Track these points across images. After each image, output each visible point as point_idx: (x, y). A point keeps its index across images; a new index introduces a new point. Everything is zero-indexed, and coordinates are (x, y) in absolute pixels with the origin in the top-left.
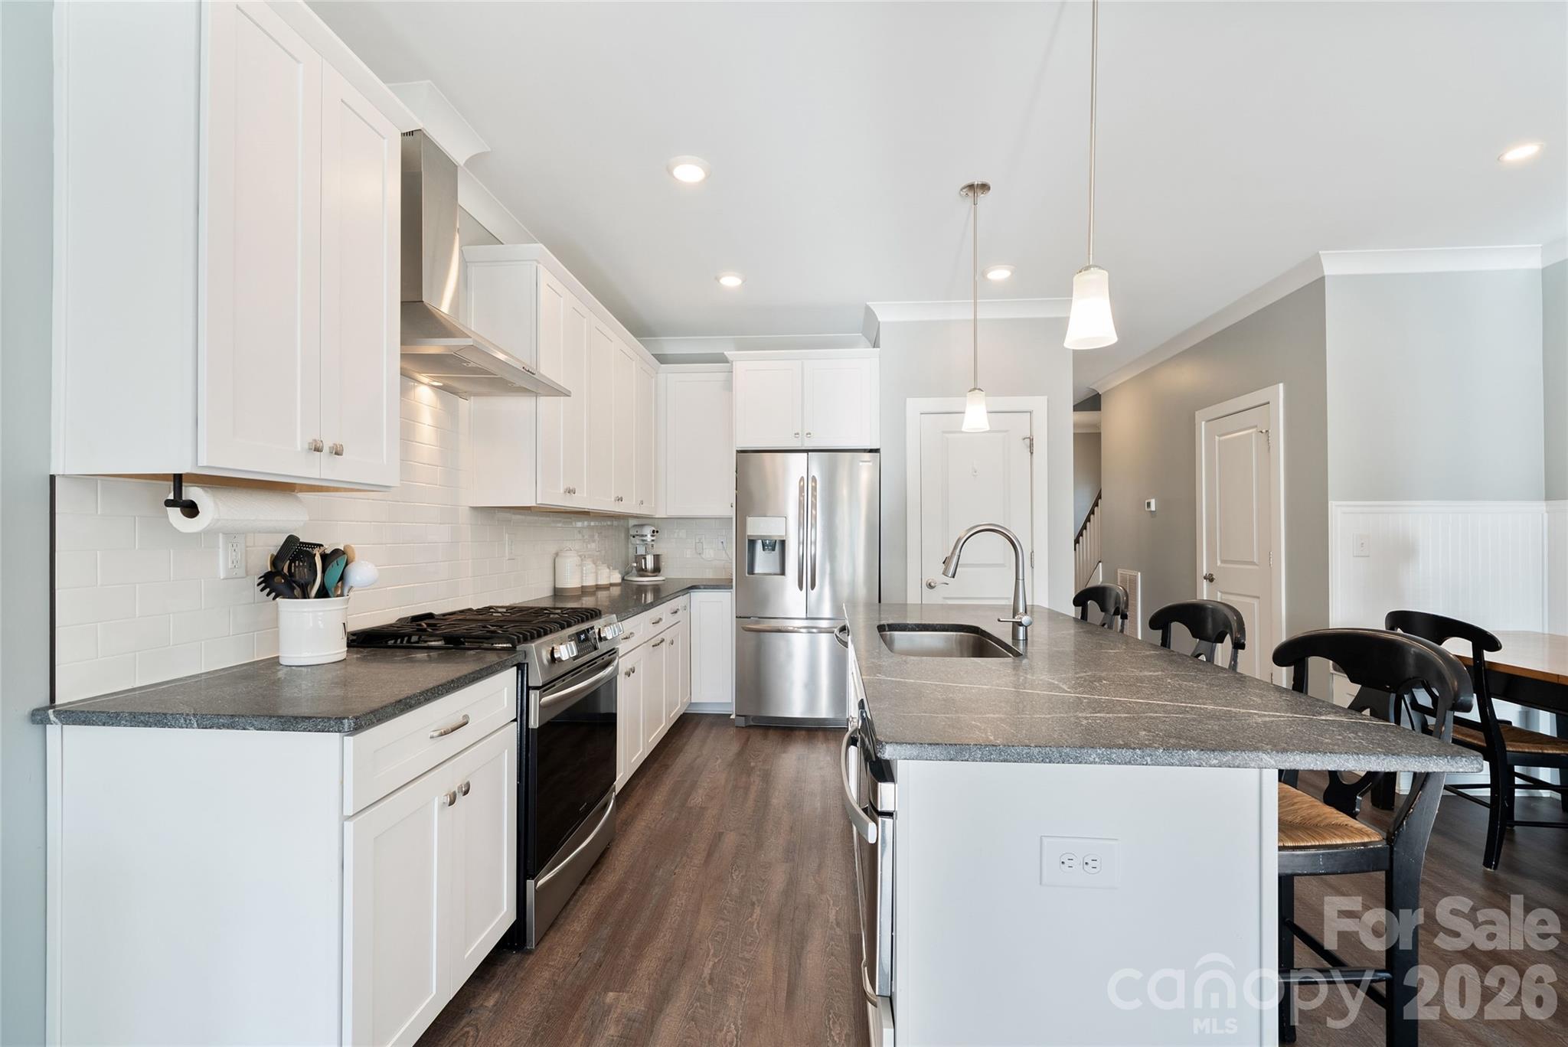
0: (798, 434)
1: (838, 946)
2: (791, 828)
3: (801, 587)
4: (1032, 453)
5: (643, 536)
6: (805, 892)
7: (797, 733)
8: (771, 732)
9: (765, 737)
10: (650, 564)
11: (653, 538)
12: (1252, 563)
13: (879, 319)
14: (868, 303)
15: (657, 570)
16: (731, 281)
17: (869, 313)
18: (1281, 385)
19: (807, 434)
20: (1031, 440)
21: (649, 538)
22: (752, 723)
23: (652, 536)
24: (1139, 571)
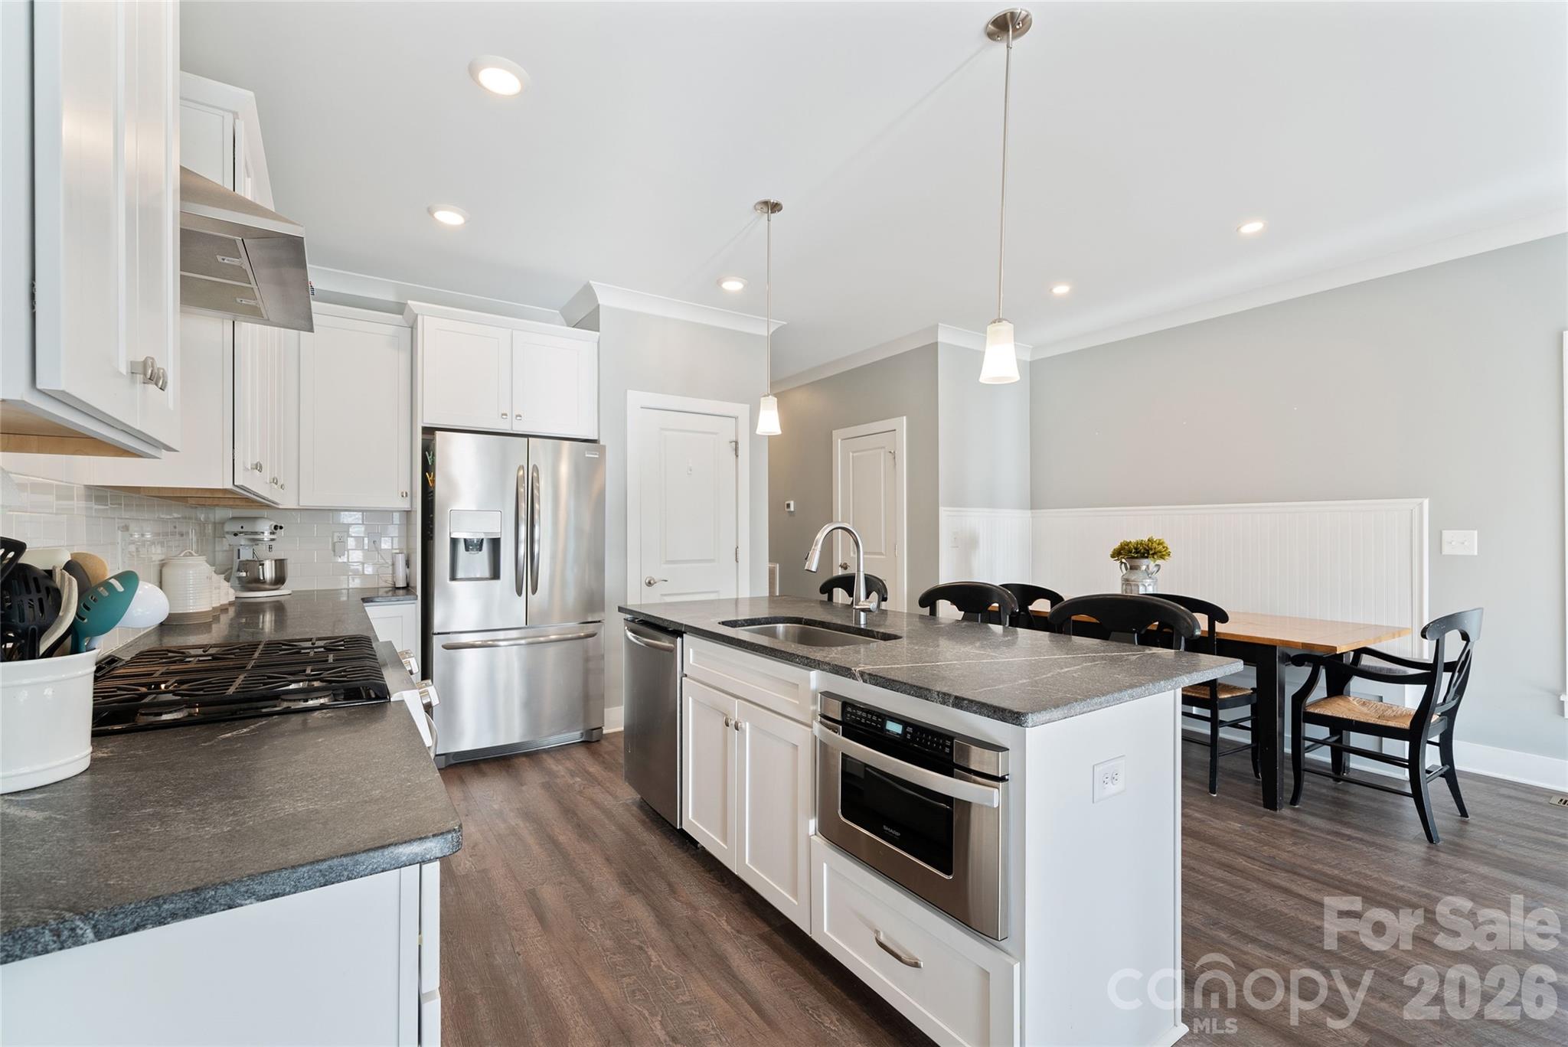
0: (506, 415)
1: (757, 951)
2: (608, 860)
3: (519, 593)
4: (737, 456)
5: (256, 533)
6: (680, 915)
7: (516, 761)
8: (483, 766)
9: (483, 774)
10: (269, 572)
11: (273, 537)
12: (881, 554)
13: (600, 302)
14: (591, 282)
15: (280, 580)
16: (449, 218)
17: (588, 292)
18: (905, 417)
19: (517, 416)
20: (737, 443)
21: (267, 536)
22: (453, 762)
23: (272, 533)
24: (777, 562)
